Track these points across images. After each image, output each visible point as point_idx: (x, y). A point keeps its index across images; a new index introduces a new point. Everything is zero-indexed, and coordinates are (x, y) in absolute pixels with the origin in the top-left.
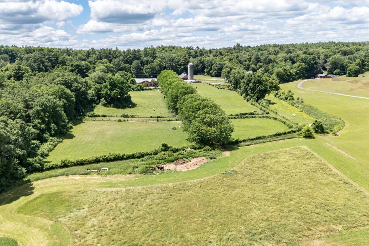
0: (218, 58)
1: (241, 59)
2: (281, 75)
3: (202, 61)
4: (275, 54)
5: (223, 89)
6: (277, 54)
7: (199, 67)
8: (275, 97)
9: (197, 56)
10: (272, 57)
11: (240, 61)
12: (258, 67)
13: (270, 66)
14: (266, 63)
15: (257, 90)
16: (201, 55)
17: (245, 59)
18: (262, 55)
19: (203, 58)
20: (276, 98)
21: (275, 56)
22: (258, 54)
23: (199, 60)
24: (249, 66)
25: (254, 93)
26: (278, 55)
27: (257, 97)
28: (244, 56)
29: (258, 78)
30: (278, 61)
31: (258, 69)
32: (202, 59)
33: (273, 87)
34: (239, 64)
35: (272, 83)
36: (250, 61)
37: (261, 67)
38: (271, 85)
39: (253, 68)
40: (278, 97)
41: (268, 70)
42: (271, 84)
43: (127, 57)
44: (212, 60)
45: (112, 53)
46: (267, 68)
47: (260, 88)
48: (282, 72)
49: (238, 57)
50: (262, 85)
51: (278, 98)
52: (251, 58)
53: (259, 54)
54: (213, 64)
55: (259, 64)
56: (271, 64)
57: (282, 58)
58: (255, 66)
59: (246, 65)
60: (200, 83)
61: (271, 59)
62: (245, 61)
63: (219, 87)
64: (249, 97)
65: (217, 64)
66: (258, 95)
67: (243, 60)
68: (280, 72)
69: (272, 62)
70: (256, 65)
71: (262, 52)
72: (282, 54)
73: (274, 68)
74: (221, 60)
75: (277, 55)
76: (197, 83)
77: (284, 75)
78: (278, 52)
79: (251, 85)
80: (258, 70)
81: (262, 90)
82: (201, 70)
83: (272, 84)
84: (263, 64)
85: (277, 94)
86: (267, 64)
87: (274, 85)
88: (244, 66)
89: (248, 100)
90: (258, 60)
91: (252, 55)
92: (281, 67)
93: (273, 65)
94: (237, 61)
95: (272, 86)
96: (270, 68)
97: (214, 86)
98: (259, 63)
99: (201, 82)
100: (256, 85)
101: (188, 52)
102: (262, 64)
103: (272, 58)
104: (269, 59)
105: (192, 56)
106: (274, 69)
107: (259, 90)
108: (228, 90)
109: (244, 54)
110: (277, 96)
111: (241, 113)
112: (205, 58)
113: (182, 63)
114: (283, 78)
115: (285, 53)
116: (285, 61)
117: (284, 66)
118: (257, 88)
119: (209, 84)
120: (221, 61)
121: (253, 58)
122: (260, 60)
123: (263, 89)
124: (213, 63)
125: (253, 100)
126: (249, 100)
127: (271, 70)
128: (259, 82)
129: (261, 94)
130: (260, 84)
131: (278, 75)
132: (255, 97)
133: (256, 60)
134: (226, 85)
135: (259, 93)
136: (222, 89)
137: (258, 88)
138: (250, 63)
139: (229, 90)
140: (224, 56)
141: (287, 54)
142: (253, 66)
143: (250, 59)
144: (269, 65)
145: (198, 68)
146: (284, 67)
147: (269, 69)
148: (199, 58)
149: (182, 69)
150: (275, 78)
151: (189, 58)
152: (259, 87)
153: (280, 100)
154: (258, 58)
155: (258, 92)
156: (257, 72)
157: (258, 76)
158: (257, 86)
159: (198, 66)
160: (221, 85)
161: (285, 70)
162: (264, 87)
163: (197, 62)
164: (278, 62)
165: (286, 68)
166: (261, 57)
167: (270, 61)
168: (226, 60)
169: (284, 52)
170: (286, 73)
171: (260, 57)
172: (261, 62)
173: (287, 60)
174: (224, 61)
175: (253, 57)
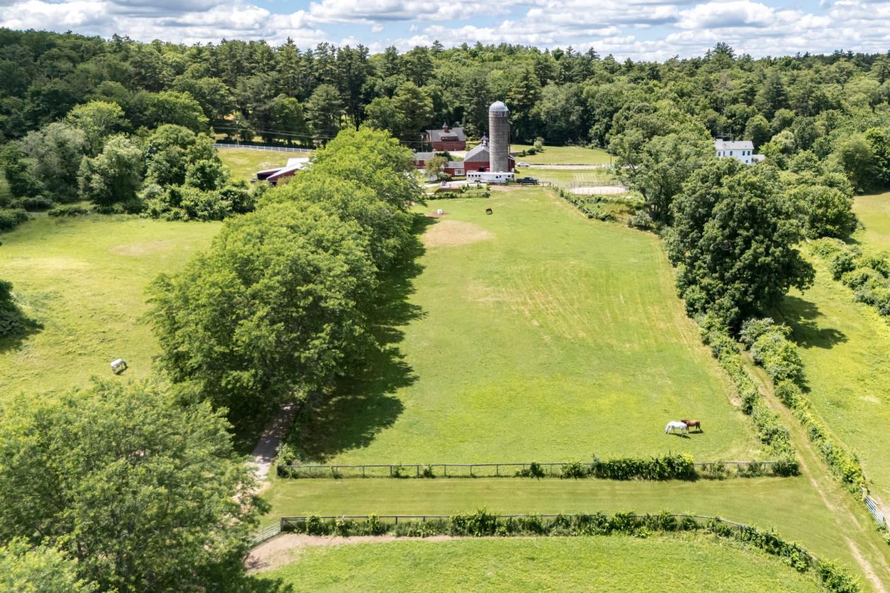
0: (639, 89)
1: (722, 93)
2: (861, 162)
3: (584, 96)
4: (838, 82)
5: (607, 223)
6: (845, 81)
7: (573, 118)
8: (837, 278)
9: (570, 79)
10: (829, 91)
11: (715, 101)
12: (775, 123)
13: (820, 122)
14: (805, 111)
15: (738, 265)
16: (584, 78)
17: (732, 93)
18: (793, 81)
19: (588, 86)
20: (839, 285)
21: (840, 87)
22: (779, 78)
23: (576, 95)
24: (747, 119)
25: (722, 278)
26: (850, 86)
27: (737, 303)
28: (731, 83)
29: (747, 195)
30: (847, 104)
31: (777, 131)
32: (585, 91)
33: (828, 221)
34: (711, 111)
35: (826, 204)
36: (749, 103)
37: (786, 123)
38: (820, 211)
39: (756, 126)
40: (853, 286)
41: (813, 137)
42: (819, 207)
43: (317, 74)
44: (616, 95)
45: (257, 57)
46: (808, 129)
47: (756, 256)
48: (865, 152)
49: (708, 87)
50: (769, 237)
51: (850, 294)
52: (752, 92)
53: (785, 80)
54: (616, 110)
55: (783, 113)
56: (824, 114)
57: (862, 96)
58: (765, 122)
59: (734, 115)
60: (530, 187)
61: (824, 96)
62: (735, 101)
63: (593, 208)
64: (695, 293)
65: (629, 109)
66: (745, 293)
67: (725, 98)
68: (857, 151)
69: (829, 106)
70: (770, 116)
71: (795, 72)
72: (862, 83)
73: (835, 132)
74: (647, 96)
75: (847, 85)
76: (518, 187)
77: (876, 162)
78: (850, 74)
79: (712, 228)
80: (774, 138)
81: (765, 268)
82: (578, 128)
83: (827, 206)
84: (797, 114)
85: (846, 267)
86: (811, 115)
87: (831, 212)
88: (729, 117)
89: (692, 310)
90: (778, 99)
91: (761, 82)
92: (863, 129)
93: (830, 119)
94: (703, 101)
95: (824, 215)
96: (821, 130)
97: (575, 203)
98: (782, 110)
99: (534, 182)
100: (734, 235)
101: (539, 63)
102: (792, 114)
103: (828, 95)
104: (817, 98)
105: (552, 78)
106: (835, 137)
107: (750, 266)
108: (630, 225)
109: (733, 77)
110: (847, 276)
111: (605, 459)
112: (595, 88)
113: (516, 102)
114: (869, 172)
115: (873, 78)
116: (872, 104)
117: (876, 125)
118: (742, 252)
119: (562, 195)
120: (646, 100)
121: (762, 92)
122: (786, 100)
123: (776, 260)
124: (619, 104)
125: (717, 321)
126: (696, 311)
127: (820, 140)
128: (753, 221)
129: (761, 288)
130: (756, 233)
131: (851, 161)
132: (726, 301)
133: (772, 99)
134: (628, 204)
135: (751, 281)
136: (603, 219)
137: (749, 253)
138: (749, 110)
139: (635, 230)
140: (664, 80)
141: (882, 82)
142: (759, 119)
143: (749, 97)
144: (817, 117)
145: (567, 121)
146: (877, 130)
147: (818, 136)
148: (575, 87)
149: (515, 121)
150: (840, 177)
151: (544, 84)
152: (754, 245)
153: (865, 308)
154: (779, 92)
155: (747, 274)
156: (771, 143)
157: (752, 186)
158: (739, 241)
159: (570, 113)
160: (605, 201)
161: (878, 139)
162: (778, 252)
163: (567, 100)
164: (850, 109)
165: (882, 134)
166: (789, 89)
167: (822, 104)
168: (665, 96)
169: (871, 74)
170: (882, 155)
171: (785, 87)
172: (788, 107)
173: (880, 101)
174: (658, 98)
175: (761, 90)
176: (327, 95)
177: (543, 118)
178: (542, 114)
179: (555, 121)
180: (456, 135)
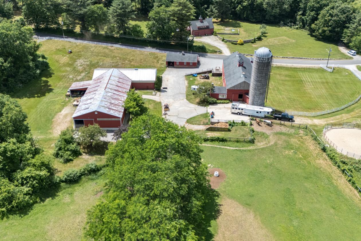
176: (123, 5)
177: (265, 6)
178: (264, 4)
179: (273, 8)
180: (208, 25)
